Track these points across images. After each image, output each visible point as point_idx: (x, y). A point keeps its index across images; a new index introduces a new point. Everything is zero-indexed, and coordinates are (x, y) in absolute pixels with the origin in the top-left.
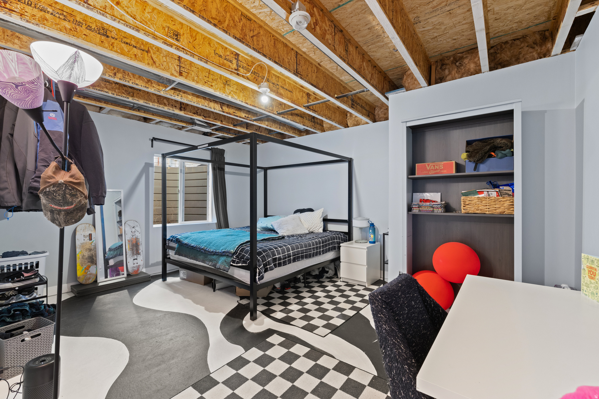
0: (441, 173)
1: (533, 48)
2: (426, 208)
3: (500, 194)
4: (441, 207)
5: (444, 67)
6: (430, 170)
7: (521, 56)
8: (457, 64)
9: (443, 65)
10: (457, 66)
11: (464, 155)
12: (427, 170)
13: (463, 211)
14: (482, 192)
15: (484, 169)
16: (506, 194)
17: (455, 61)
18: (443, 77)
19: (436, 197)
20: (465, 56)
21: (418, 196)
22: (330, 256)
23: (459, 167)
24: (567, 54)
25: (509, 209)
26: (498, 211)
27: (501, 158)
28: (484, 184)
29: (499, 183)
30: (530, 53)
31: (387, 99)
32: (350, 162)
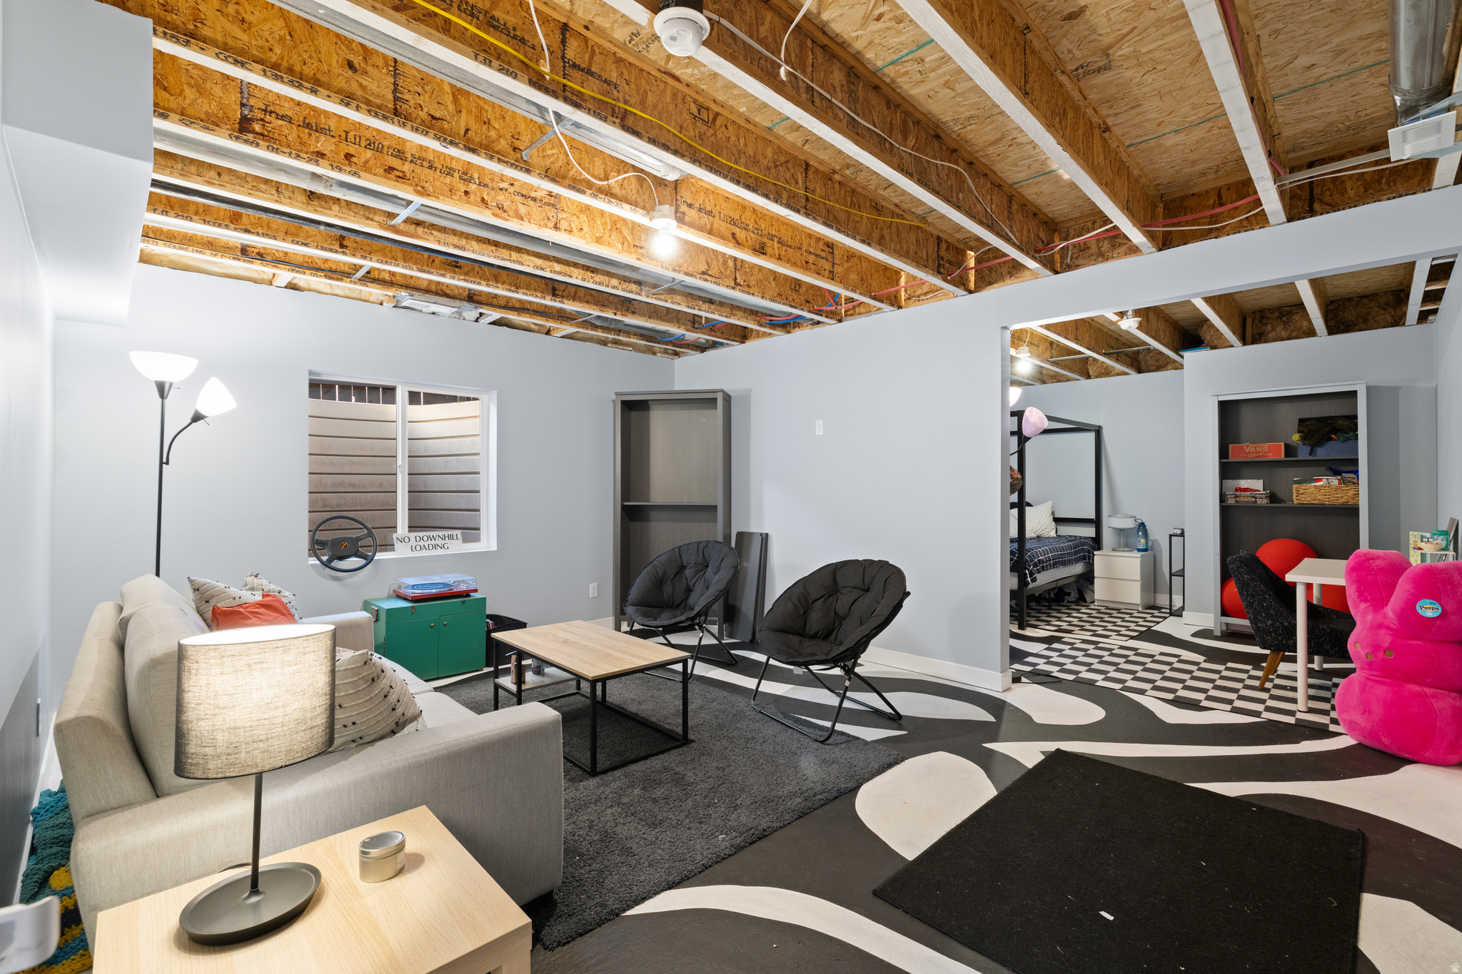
0: (1266, 456)
1: (1386, 310)
2: (1245, 498)
3: (1343, 482)
4: (1266, 497)
5: (1265, 321)
6: (1249, 453)
7: (1370, 317)
8: (1284, 319)
9: (1263, 317)
10: (1284, 322)
11: (1296, 437)
12: (1246, 453)
13: (1296, 502)
14: (1320, 480)
15: (1322, 453)
16: (1350, 482)
17: (1282, 315)
18: (1264, 333)
19: (1257, 484)
20: (1295, 311)
21: (1232, 484)
22: (1078, 569)
23: (1290, 450)
24: (1423, 326)
25: (1353, 499)
26: (1341, 501)
27: (1344, 441)
28: (1323, 469)
29: (1342, 468)
30: (1382, 315)
31: (1182, 357)
32: (1098, 432)
